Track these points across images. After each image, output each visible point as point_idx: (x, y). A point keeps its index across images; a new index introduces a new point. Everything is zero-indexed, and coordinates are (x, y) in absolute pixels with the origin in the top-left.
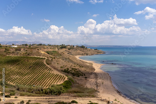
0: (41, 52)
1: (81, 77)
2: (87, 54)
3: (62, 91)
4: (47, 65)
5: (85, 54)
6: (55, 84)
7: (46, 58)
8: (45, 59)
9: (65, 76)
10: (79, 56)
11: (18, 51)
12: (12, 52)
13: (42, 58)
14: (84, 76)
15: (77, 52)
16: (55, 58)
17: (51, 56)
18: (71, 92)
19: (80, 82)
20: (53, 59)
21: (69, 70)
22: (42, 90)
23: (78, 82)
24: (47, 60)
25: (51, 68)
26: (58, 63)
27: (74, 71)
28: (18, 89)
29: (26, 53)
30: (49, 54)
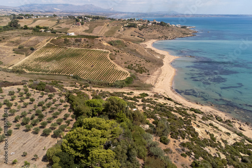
0: (104, 44)
1: (143, 73)
2: (166, 38)
3: (124, 85)
4: (111, 61)
5: (163, 37)
6: (119, 79)
7: (109, 51)
8: (108, 53)
9: (128, 73)
10: (154, 41)
11: (79, 43)
12: (72, 44)
13: (105, 52)
14: (147, 73)
15: (151, 34)
16: (119, 52)
17: (115, 48)
18: (131, 87)
19: (141, 79)
20: (117, 53)
21: (133, 66)
22: (108, 84)
23: (139, 78)
24: (110, 54)
25: (115, 64)
26: (122, 57)
27: (138, 67)
28: (90, 83)
29: (88, 45)
30: (111, 45)
